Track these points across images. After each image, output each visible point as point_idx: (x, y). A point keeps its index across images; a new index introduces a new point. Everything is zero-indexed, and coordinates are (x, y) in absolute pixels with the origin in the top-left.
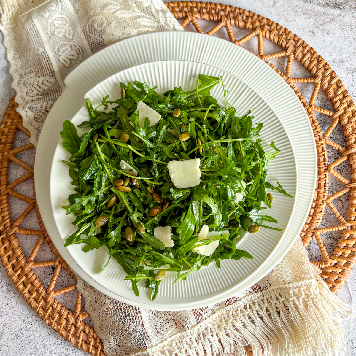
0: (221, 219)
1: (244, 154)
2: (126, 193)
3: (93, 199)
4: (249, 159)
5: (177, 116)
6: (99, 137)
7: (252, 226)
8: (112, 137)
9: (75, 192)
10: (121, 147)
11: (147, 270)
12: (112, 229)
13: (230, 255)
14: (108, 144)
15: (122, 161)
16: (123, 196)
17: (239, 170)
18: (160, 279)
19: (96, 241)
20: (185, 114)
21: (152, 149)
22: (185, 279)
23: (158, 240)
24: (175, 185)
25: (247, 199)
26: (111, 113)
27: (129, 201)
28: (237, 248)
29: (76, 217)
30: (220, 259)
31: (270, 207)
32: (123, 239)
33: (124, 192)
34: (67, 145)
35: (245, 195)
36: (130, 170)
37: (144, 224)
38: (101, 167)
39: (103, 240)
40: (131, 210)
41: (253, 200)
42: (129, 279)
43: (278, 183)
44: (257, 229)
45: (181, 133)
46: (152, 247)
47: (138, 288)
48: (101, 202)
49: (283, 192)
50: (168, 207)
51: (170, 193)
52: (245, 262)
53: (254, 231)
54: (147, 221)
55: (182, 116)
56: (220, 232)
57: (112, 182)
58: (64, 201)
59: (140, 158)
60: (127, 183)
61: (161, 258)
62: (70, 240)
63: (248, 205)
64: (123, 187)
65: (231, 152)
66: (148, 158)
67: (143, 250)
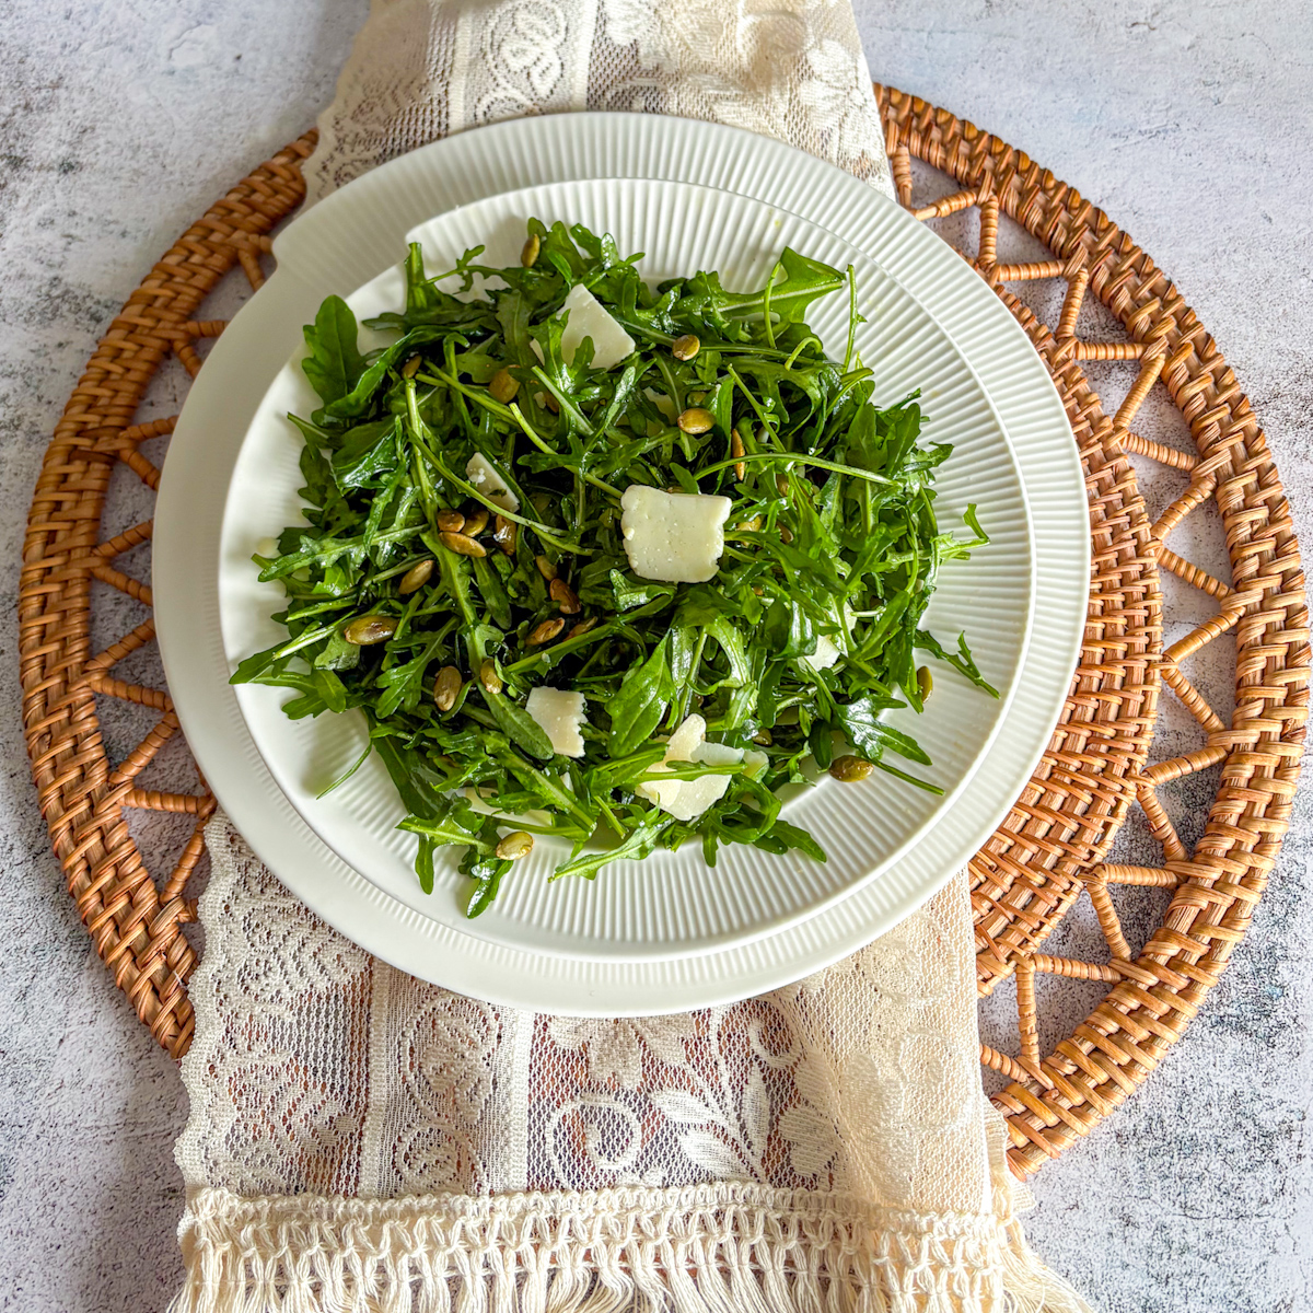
0: (752, 707)
1: (871, 520)
2: (468, 559)
3: (358, 553)
4: (886, 539)
5: (686, 358)
6: (424, 369)
7: (846, 758)
8: (465, 378)
9: (304, 523)
10: (487, 410)
11: (479, 816)
12: (396, 661)
13: (756, 834)
14: (447, 395)
15: (479, 457)
16: (455, 568)
17: (843, 568)
18: (512, 857)
19: (335, 687)
20: (711, 357)
21: (582, 437)
22: (592, 875)
23: (536, 727)
24: (634, 564)
25: (848, 668)
26: (476, 305)
27: (472, 587)
28: (781, 816)
29: (289, 601)
30: (718, 841)
31: (919, 709)
32: (426, 700)
33: (463, 556)
34: (315, 367)
35: (846, 653)
36: (498, 492)
37: (503, 665)
38: (406, 463)
39: (356, 691)
40: (469, 614)
41: (869, 677)
42: (413, 828)
43: (961, 641)
44: (860, 773)
45: (687, 407)
46: (512, 744)
47: (436, 869)
48: (379, 571)
49: (970, 672)
50: (592, 628)
51: (609, 585)
52: (798, 868)
53: (847, 777)
54: (515, 660)
55: (700, 362)
56: (739, 753)
57: (430, 516)
58: (263, 541)
59: (536, 458)
60: (478, 529)
61: (533, 781)
62: (251, 668)
63: (846, 688)
64: (462, 538)
65: (833, 504)
66: (561, 461)
67: (480, 745)
